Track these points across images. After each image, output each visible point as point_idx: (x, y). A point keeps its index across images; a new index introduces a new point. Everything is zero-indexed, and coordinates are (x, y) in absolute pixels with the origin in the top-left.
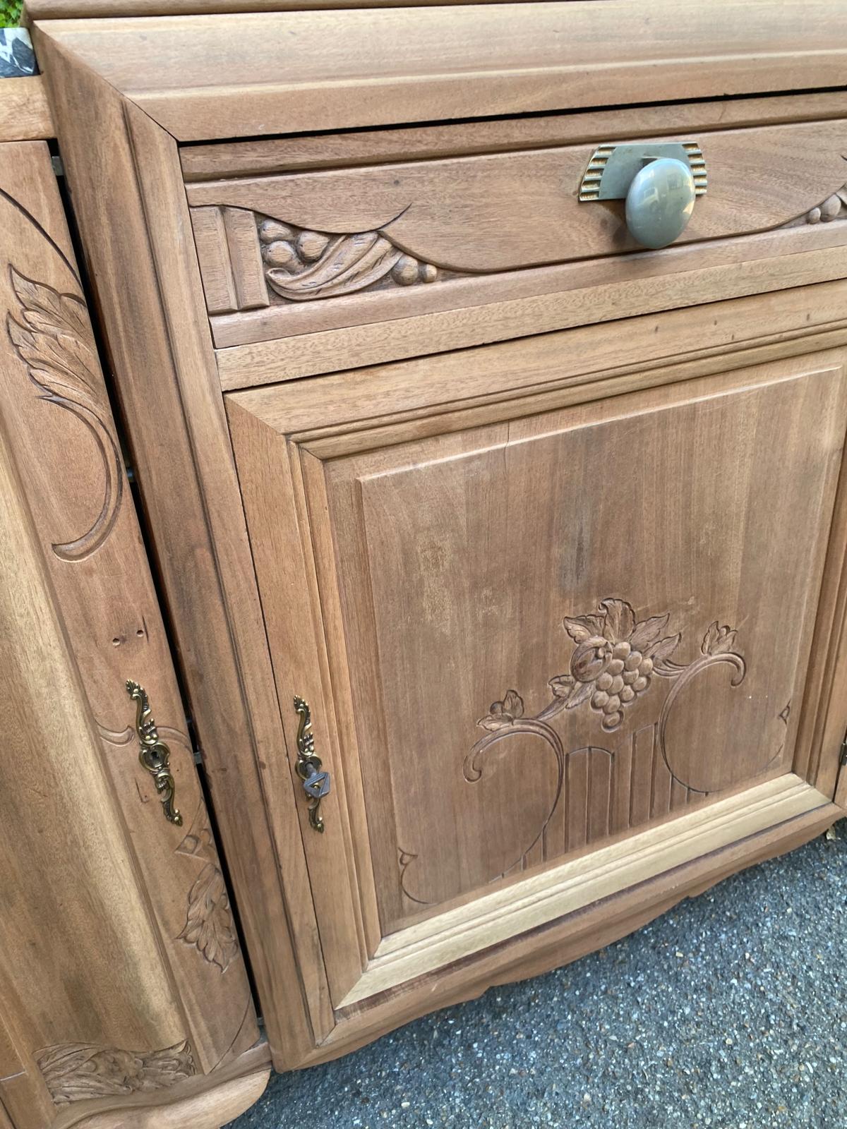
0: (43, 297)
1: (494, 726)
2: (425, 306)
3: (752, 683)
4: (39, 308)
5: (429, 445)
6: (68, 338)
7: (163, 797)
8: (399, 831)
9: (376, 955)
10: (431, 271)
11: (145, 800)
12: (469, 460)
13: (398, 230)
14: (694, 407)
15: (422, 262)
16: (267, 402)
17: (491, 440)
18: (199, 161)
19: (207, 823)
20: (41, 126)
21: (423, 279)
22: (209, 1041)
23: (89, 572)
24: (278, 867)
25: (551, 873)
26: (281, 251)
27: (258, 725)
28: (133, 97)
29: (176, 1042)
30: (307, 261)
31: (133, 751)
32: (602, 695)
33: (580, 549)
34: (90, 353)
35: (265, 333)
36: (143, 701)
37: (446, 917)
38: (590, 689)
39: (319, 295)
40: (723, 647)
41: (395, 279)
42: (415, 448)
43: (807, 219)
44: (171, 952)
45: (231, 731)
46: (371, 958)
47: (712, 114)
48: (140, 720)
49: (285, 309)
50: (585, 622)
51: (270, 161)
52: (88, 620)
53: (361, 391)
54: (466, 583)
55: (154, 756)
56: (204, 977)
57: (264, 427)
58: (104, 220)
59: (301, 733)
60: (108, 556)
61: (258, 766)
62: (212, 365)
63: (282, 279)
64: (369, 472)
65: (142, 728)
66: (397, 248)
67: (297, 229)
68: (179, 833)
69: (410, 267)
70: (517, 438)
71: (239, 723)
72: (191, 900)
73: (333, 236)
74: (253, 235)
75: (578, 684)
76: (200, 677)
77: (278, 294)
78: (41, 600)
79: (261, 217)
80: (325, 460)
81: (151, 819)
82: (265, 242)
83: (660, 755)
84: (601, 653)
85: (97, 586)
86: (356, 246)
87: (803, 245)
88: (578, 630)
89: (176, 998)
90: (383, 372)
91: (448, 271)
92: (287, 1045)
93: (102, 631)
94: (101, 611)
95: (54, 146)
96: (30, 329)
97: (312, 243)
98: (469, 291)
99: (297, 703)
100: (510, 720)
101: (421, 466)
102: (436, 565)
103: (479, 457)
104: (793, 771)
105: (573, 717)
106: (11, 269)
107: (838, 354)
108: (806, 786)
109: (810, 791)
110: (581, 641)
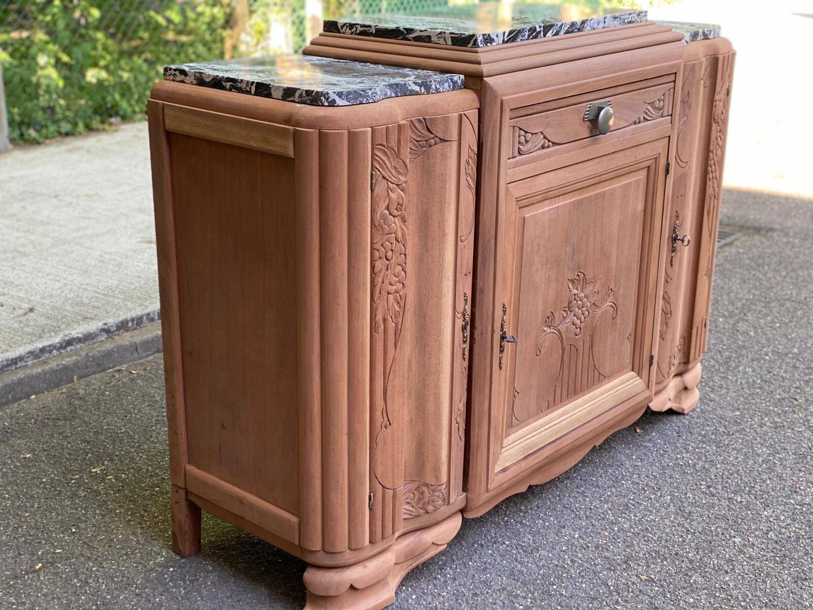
0: (472, 155)
1: (545, 329)
2: (548, 156)
3: (619, 320)
4: (471, 158)
5: (542, 204)
6: (474, 167)
7: (464, 346)
8: (516, 377)
9: (504, 446)
10: (551, 144)
11: (460, 346)
12: (550, 210)
13: (546, 132)
14: (604, 192)
15: (549, 141)
16: (514, 187)
17: (554, 203)
18: (513, 114)
19: (468, 364)
20: (477, 105)
21: (549, 147)
22: (454, 482)
23: (465, 247)
24: (491, 383)
25: (556, 413)
26: (522, 139)
27: (496, 313)
28: (504, 98)
29: (444, 481)
30: (527, 142)
31: (461, 325)
32: (575, 319)
33: (574, 249)
34: (476, 173)
35: (516, 165)
36: (467, 301)
37: (525, 430)
38: (572, 315)
39: (527, 152)
40: (610, 299)
41: (543, 147)
42: (538, 206)
43: (635, 123)
44: (453, 427)
45: (487, 315)
46: (502, 448)
47: (613, 91)
48: (465, 309)
49: (520, 157)
50: (573, 282)
52: (462, 266)
53: (533, 184)
54: (545, 261)
55: (466, 326)
57: (512, 195)
58: (491, 131)
59: (503, 320)
61: (493, 332)
62: (506, 175)
63: (521, 148)
64: (528, 213)
65: (465, 312)
66: (545, 137)
67: (526, 132)
69: (546, 143)
70: (562, 202)
71: (490, 312)
73: (533, 134)
74: (518, 134)
75: (569, 312)
77: (520, 152)
79: (520, 129)
80: (521, 208)
81: (460, 355)
82: (520, 136)
83: (591, 352)
84: (576, 297)
85: (465, 252)
86: (537, 137)
87: (633, 132)
88: (571, 286)
91: (554, 144)
93: (464, 272)
94: (465, 262)
95: (480, 111)
96: (469, 164)
97: (528, 136)
99: (504, 306)
100: (550, 327)
101: (539, 211)
102: (538, 252)
103: (553, 209)
104: (633, 370)
105: (567, 328)
106: (469, 146)
107: (642, 172)
108: (638, 378)
109: (641, 380)
110: (571, 291)
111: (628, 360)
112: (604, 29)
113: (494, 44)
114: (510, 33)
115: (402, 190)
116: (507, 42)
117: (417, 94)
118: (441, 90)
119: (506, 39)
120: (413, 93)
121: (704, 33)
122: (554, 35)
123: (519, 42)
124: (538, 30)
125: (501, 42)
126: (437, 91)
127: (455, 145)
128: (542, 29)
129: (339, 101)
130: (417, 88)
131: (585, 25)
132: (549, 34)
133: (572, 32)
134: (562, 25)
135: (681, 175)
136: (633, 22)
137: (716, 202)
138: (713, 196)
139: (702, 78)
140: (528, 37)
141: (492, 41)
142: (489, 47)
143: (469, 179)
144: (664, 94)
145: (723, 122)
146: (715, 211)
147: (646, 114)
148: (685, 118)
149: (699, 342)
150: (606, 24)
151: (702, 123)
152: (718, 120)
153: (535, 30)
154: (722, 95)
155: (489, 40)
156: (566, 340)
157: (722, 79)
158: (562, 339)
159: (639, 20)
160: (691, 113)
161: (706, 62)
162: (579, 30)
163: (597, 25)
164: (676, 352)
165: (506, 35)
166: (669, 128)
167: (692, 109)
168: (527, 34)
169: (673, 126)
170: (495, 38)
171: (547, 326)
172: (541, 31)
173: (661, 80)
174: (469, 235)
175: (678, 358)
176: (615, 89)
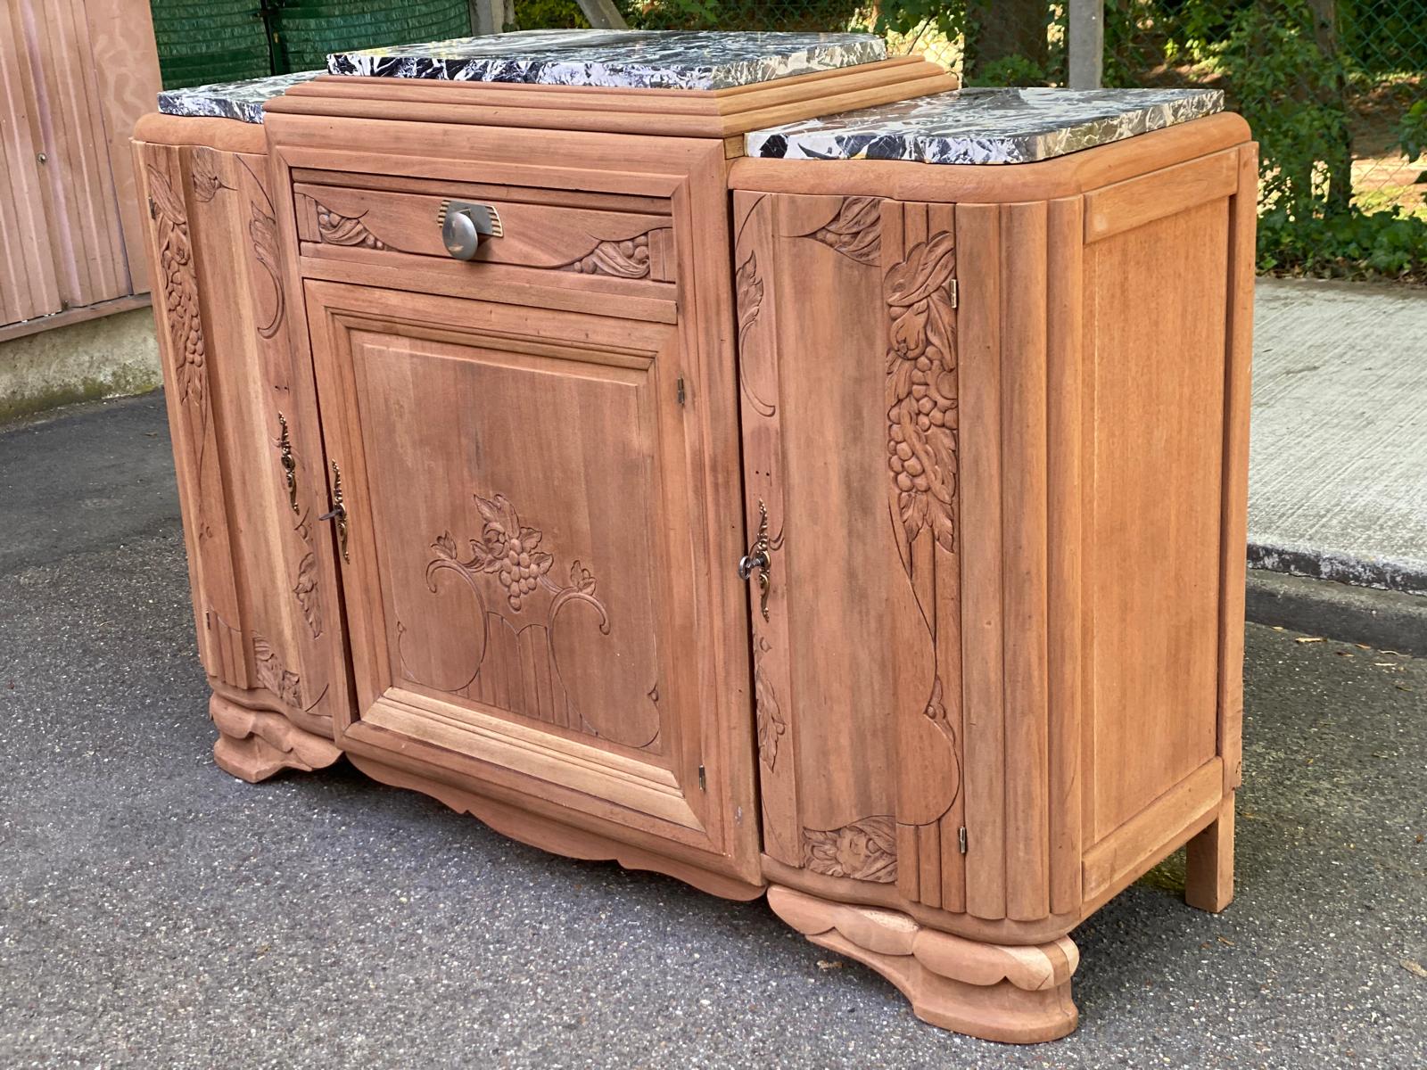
0: (262, 218)
1: (442, 555)
2: (375, 261)
3: (616, 641)
4: (260, 221)
6: (268, 236)
7: (290, 490)
8: (395, 600)
10: (379, 244)
11: (284, 487)
13: (366, 222)
14: (533, 374)
15: (376, 239)
16: (318, 287)
17: (424, 349)
18: (296, 175)
21: (374, 247)
22: (307, 684)
23: (269, 345)
25: (487, 717)
26: (324, 219)
28: (278, 147)
29: (295, 672)
30: (333, 226)
31: (280, 452)
32: (505, 575)
33: (478, 447)
35: (320, 254)
36: (284, 426)
38: (498, 565)
39: (338, 243)
40: (589, 590)
41: (365, 243)
42: (386, 338)
43: (573, 269)
44: (292, 600)
46: (382, 696)
47: (502, 193)
48: (284, 438)
49: (327, 246)
50: (488, 504)
51: (318, 179)
52: (267, 371)
54: (417, 438)
55: (287, 462)
57: (316, 300)
59: (337, 486)
60: (276, 342)
62: (299, 263)
63: (325, 232)
64: (367, 343)
65: (284, 443)
66: (365, 229)
67: (330, 211)
68: (297, 519)
69: (371, 239)
70: (437, 354)
72: (301, 571)
73: (342, 218)
74: (314, 209)
75: (489, 557)
77: (323, 238)
78: (256, 354)
79: (317, 203)
80: (349, 328)
81: (287, 500)
82: (319, 214)
83: (552, 660)
84: (501, 538)
85: (271, 355)
86: (349, 225)
87: (572, 285)
88: (485, 510)
89: (294, 638)
90: (361, 289)
91: (387, 247)
93: (273, 382)
94: (273, 368)
96: (256, 229)
97: (335, 219)
98: (395, 259)
99: (333, 464)
100: (452, 558)
101: (388, 349)
102: (401, 415)
103: (417, 356)
105: (488, 582)
106: (253, 202)
107: (633, 374)
108: (679, 793)
109: (683, 802)
110: (488, 521)
111: (657, 742)
112: (587, 88)
113: (355, 73)
114: (384, 63)
115: (184, 233)
116: (379, 74)
119: (376, 70)
121: (915, 146)
122: (472, 79)
124: (436, 65)
125: (368, 73)
127: (235, 197)
128: (444, 65)
131: (541, 73)
132: (461, 76)
133: (510, 80)
134: (486, 65)
135: (760, 428)
136: (668, 86)
137: (944, 554)
138: (925, 530)
139: (813, 235)
140: (419, 73)
141: (351, 68)
142: (342, 77)
143: (260, 250)
144: (646, 234)
145: (936, 363)
146: (946, 578)
147: (602, 260)
148: (754, 309)
149: (929, 868)
150: (592, 80)
151: (871, 345)
152: (911, 354)
153: (430, 64)
154: (914, 297)
155: (346, 67)
156: (490, 601)
157: (907, 258)
158: (480, 597)
159: (684, 85)
160: (768, 303)
161: (856, 209)
162: (526, 79)
163: (569, 78)
164: (838, 831)
165: (376, 63)
166: (670, 307)
167: (768, 294)
168: (415, 68)
169: (680, 308)
170: (357, 65)
171: (444, 552)
172: (442, 68)
173: (632, 204)
174: (275, 332)
175: (880, 864)
176: (504, 190)
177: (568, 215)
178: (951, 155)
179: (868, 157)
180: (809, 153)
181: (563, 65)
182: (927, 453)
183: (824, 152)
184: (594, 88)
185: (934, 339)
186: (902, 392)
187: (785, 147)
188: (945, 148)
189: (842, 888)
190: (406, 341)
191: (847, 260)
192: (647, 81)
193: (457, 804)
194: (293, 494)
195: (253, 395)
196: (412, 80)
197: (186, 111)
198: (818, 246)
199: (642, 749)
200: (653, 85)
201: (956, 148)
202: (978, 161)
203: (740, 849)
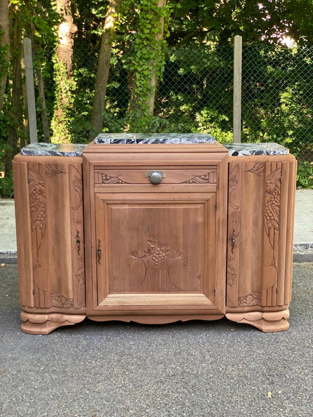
0: (77, 179)
1: (133, 257)
2: (122, 187)
3: (189, 267)
4: (77, 181)
5: (123, 205)
6: (79, 184)
7: (78, 249)
8: (114, 271)
10: (123, 182)
11: (76, 248)
12: (129, 209)
13: (119, 177)
14: (169, 208)
15: (122, 181)
16: (100, 195)
17: (133, 206)
18: (96, 168)
19: (84, 257)
20: (81, 162)
21: (122, 183)
22: (76, 300)
23: (75, 212)
24: (92, 267)
25: (144, 295)
26: (104, 178)
27: (92, 240)
28: (90, 161)
29: (71, 298)
30: (107, 179)
31: (75, 240)
32: (154, 258)
33: (149, 228)
34: (81, 186)
35: (101, 187)
36: (78, 232)
37: (122, 295)
38: (152, 256)
39: (108, 183)
40: (181, 256)
41: (118, 183)
42: (121, 205)
43: (186, 183)
44: (74, 278)
46: (106, 297)
48: (77, 235)
49: (104, 185)
50: (150, 241)
51: (104, 168)
52: (74, 219)
53: (113, 196)
54: (128, 228)
55: (78, 242)
56: (78, 286)
57: (99, 198)
59: (99, 245)
60: (78, 211)
61: (92, 247)
62: (94, 189)
63: (104, 181)
64: (114, 207)
65: (77, 236)
66: (119, 179)
67: (106, 176)
68: (79, 256)
69: (120, 182)
70: (137, 207)
71: (90, 239)
72: (79, 270)
73: (111, 177)
74: (101, 176)
75: (149, 254)
76: (86, 231)
77: (103, 183)
78: (69, 215)
79: (102, 174)
80: (108, 204)
81: (76, 252)
82: (102, 177)
83: (168, 276)
84: (154, 249)
85: (76, 214)
86: (113, 179)
87: (185, 186)
88: (149, 243)
89: (73, 289)
90: (116, 194)
91: (126, 183)
92: (89, 308)
93: (76, 221)
94: (76, 218)
95: (82, 164)
96: (75, 183)
97: (108, 178)
98: (128, 186)
99: (99, 239)
100: (136, 257)
101: (121, 208)
102: (123, 224)
103: (131, 208)
104: (203, 294)
105: (148, 260)
106: (75, 176)
107: (199, 205)
108: (206, 298)
109: (208, 299)
110: (149, 245)
111: (199, 288)
113: (104, 143)
114: (115, 140)
115: (43, 186)
116: (113, 143)
117: (60, 156)
118: (70, 155)
119: (112, 142)
120: (58, 155)
121: (267, 152)
122: (145, 143)
123: (134, 144)
124: (133, 140)
125: (109, 142)
126: (68, 156)
127: (67, 175)
128: (136, 140)
129: (24, 154)
130: (60, 154)
131: (166, 141)
132: (141, 143)
133: (157, 143)
134: (149, 140)
135: (234, 212)
136: (203, 143)
137: (277, 232)
138: (273, 228)
139: (250, 171)
140: (127, 143)
141: (103, 142)
142: (100, 144)
143: (76, 188)
144: (209, 174)
145: (277, 194)
146: (277, 236)
147: (195, 180)
148: (234, 187)
149: (270, 298)
150: (181, 142)
151: (259, 192)
152: (271, 192)
153: (131, 140)
154: (273, 181)
155: (101, 141)
156: (148, 265)
157: (271, 173)
158: (145, 264)
159: (208, 142)
160: (239, 185)
161: (258, 165)
162: (161, 143)
163: (175, 142)
164: (247, 296)
165: (113, 140)
166: (214, 188)
167: (239, 183)
168: (125, 142)
169: (218, 188)
170: (106, 141)
171: (133, 256)
172: (134, 141)
173: (205, 167)
174: (78, 208)
175: (254, 301)
176: (167, 167)
177: (186, 171)
178: (276, 153)
179: (255, 155)
180: (244, 154)
181: (173, 139)
182: (274, 212)
183: (247, 154)
184: (182, 144)
185: (277, 189)
186: (269, 200)
187: (238, 154)
188: (275, 152)
189: (247, 309)
190: (127, 205)
191: (256, 175)
192: (198, 142)
193: (128, 320)
194: (79, 250)
195: (66, 226)
196: (125, 144)
197: (39, 154)
198: (250, 173)
199: (194, 290)
200: (199, 143)
201: (277, 152)
202: (281, 154)
203: (223, 307)
